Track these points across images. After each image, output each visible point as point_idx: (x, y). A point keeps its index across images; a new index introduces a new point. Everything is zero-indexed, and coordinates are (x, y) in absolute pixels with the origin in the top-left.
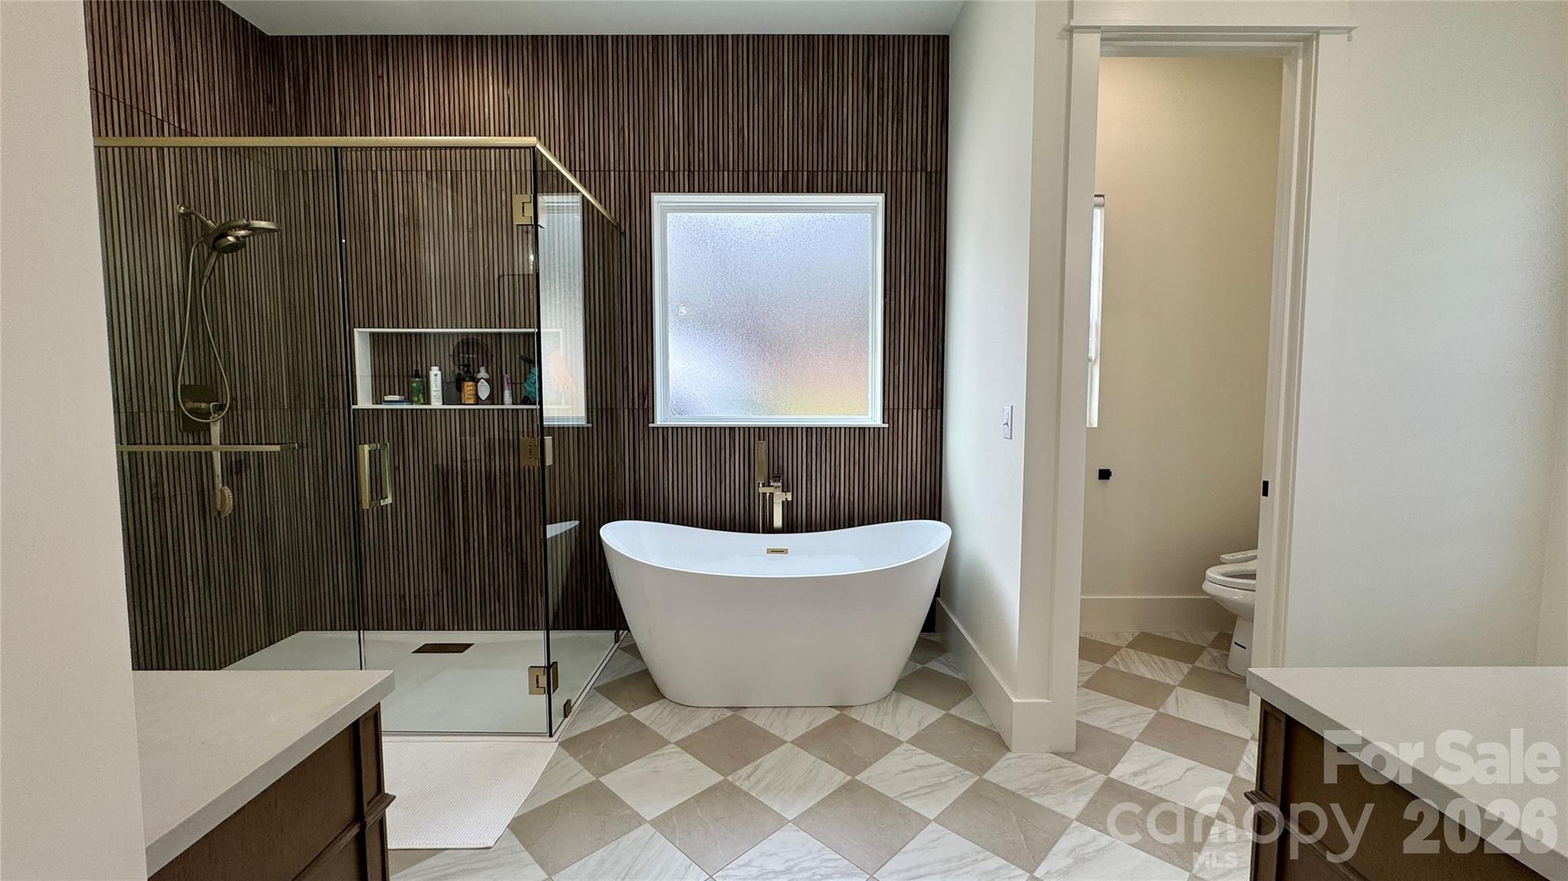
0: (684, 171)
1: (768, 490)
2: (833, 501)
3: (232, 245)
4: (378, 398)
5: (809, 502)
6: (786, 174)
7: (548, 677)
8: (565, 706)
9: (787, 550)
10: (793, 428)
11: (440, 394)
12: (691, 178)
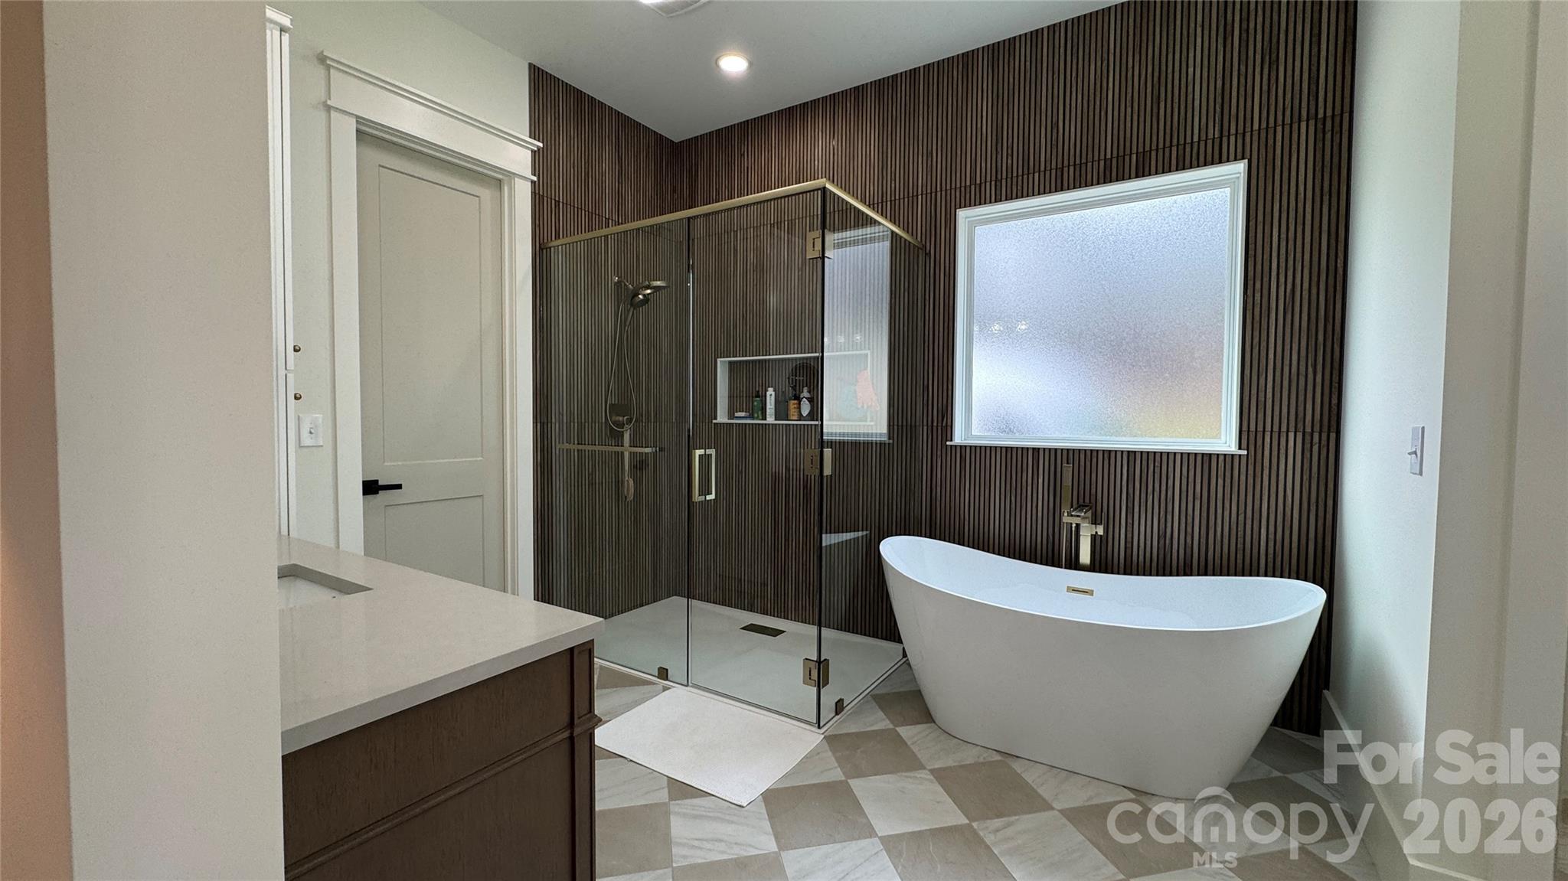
0: (991, 182)
1: (1074, 521)
2: (1162, 542)
3: (642, 300)
4: (731, 416)
5: (1129, 539)
6: (1108, 162)
7: (819, 672)
8: (836, 703)
9: (1093, 591)
10: (1110, 451)
11: (773, 411)
12: (998, 187)
